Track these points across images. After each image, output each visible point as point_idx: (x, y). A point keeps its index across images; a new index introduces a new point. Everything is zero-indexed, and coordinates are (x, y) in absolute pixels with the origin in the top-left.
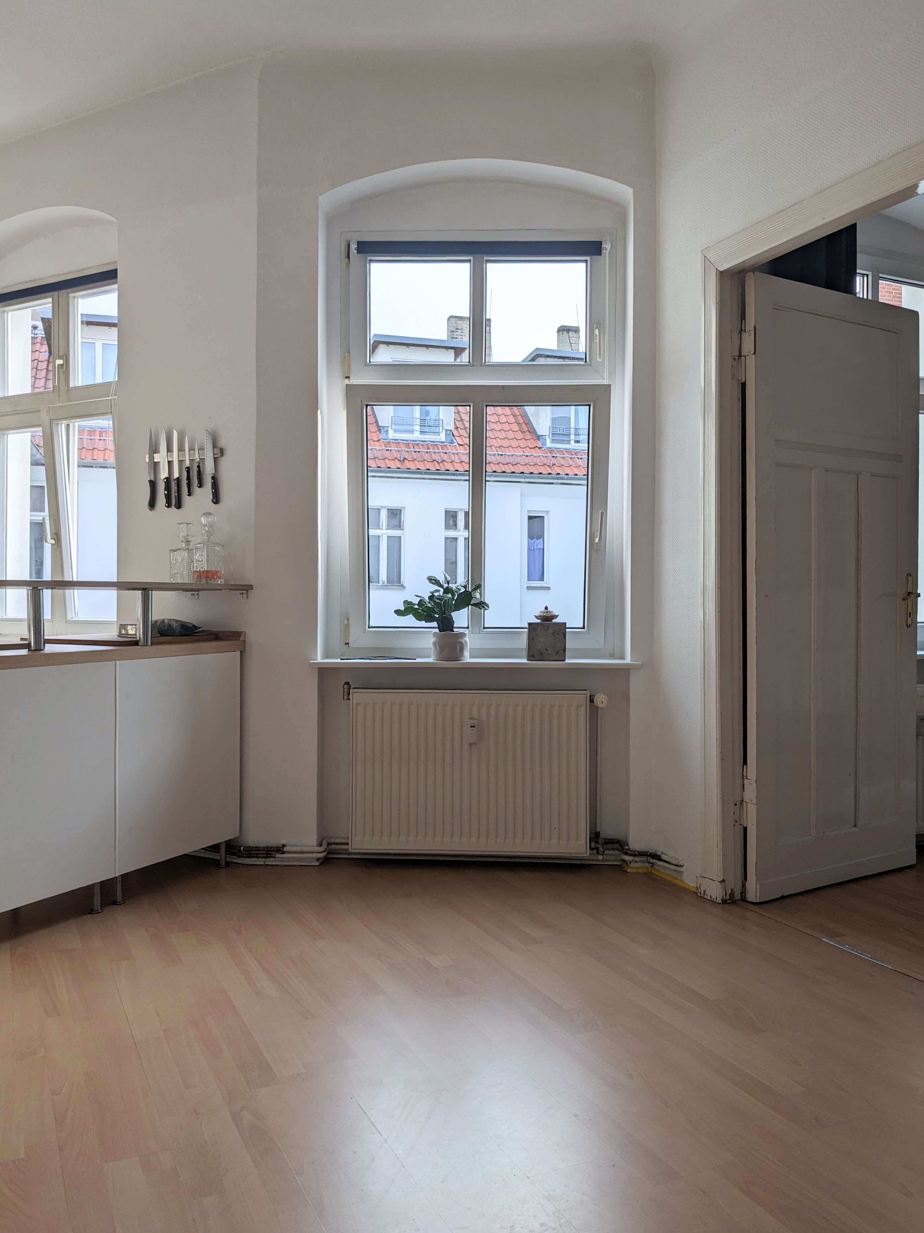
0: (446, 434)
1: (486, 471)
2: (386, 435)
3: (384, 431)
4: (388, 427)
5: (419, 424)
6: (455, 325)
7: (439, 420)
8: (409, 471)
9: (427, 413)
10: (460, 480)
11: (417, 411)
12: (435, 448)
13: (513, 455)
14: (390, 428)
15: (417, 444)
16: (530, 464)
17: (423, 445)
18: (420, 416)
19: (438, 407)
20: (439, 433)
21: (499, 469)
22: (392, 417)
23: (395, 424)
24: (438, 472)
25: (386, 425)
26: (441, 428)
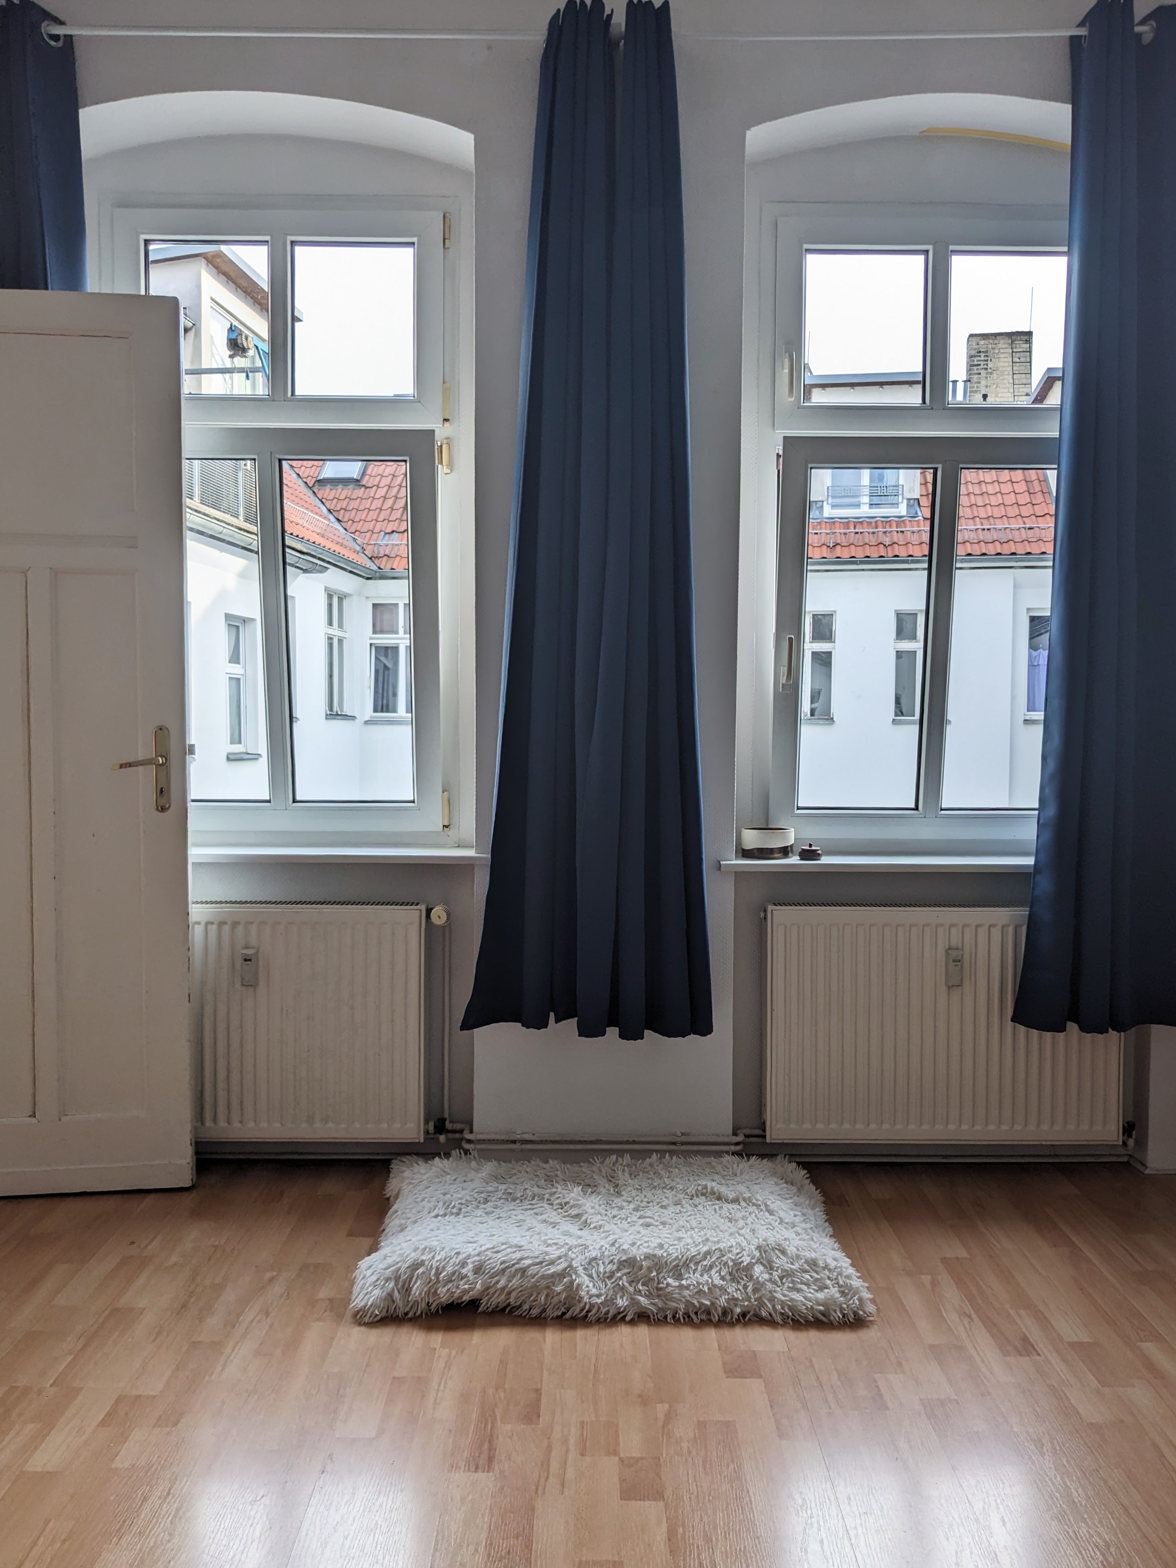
0: (908, 505)
1: (956, 555)
2: (820, 513)
3: (817, 508)
4: (823, 501)
5: (868, 493)
6: (977, 347)
7: (898, 486)
8: (839, 561)
9: (881, 479)
10: (916, 569)
11: (865, 476)
12: (888, 526)
13: (1005, 529)
14: (825, 503)
15: (861, 523)
16: (1030, 540)
17: (869, 523)
18: (870, 483)
19: (897, 470)
20: (898, 504)
21: (976, 550)
22: (828, 488)
23: (833, 497)
24: (881, 560)
25: (820, 499)
26: (900, 497)
